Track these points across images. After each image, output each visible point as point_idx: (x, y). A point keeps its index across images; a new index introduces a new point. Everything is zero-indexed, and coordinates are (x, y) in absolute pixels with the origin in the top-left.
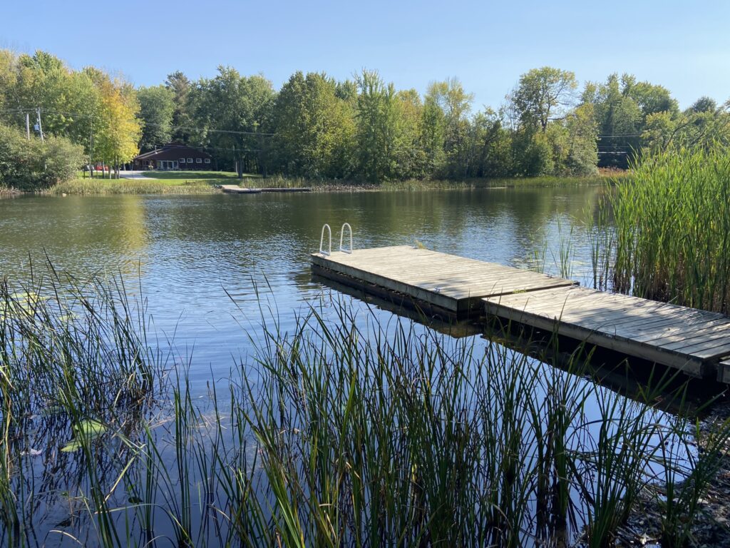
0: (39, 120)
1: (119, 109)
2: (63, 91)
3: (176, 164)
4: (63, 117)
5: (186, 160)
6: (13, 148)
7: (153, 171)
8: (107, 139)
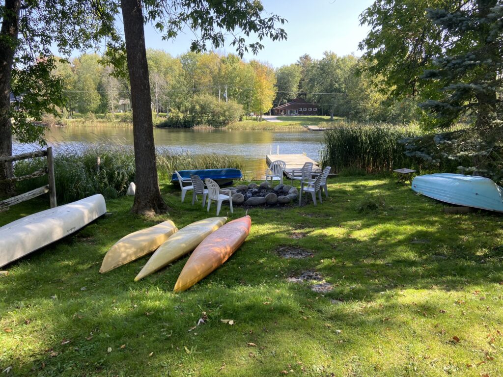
0: (226, 91)
1: (265, 83)
2: (238, 75)
3: (296, 112)
4: (237, 89)
5: (303, 109)
6: (212, 106)
7: (284, 116)
8: (257, 100)
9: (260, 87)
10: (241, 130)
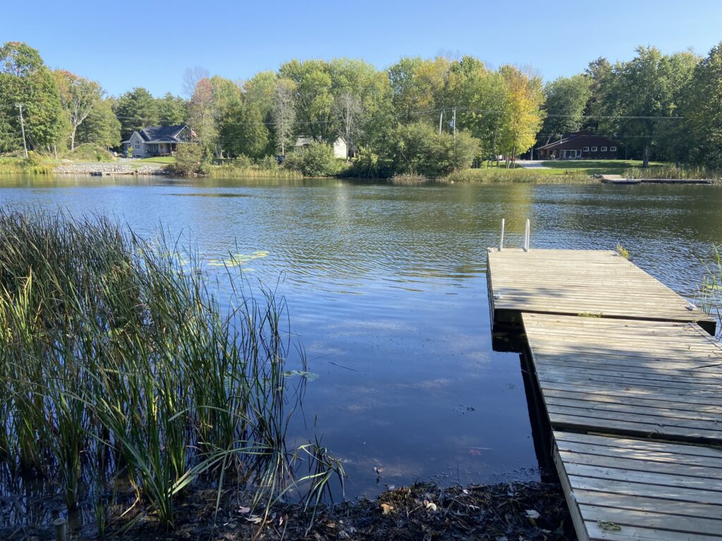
0: (454, 118)
1: (523, 102)
2: (477, 91)
3: (578, 153)
4: (474, 114)
5: (590, 149)
6: (427, 143)
7: (555, 160)
8: (509, 131)
9: (515, 109)
10: (472, 181)
